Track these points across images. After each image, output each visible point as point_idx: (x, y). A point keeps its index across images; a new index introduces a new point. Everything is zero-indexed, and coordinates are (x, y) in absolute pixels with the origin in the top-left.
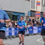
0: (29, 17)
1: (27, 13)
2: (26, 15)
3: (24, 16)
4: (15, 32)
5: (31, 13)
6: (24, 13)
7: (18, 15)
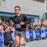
0: (44, 19)
1: (42, 15)
2: (41, 18)
3: (39, 19)
4: (30, 35)
5: (46, 16)
6: (39, 16)
7: (32, 18)
